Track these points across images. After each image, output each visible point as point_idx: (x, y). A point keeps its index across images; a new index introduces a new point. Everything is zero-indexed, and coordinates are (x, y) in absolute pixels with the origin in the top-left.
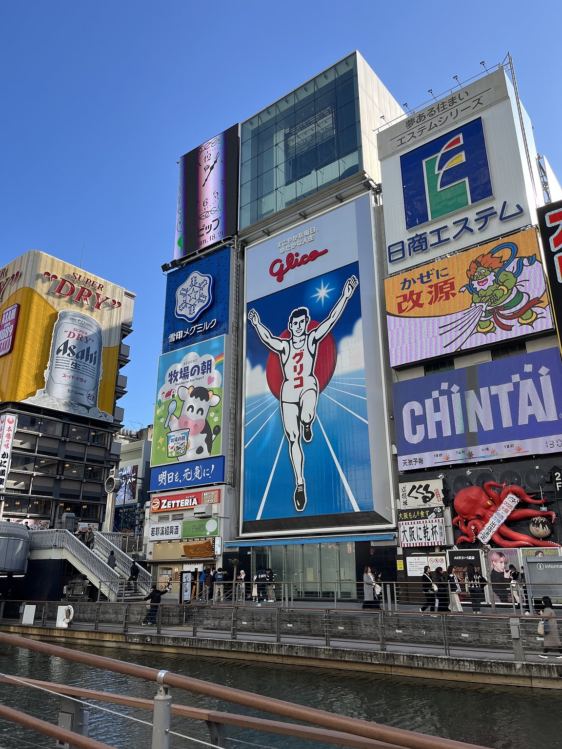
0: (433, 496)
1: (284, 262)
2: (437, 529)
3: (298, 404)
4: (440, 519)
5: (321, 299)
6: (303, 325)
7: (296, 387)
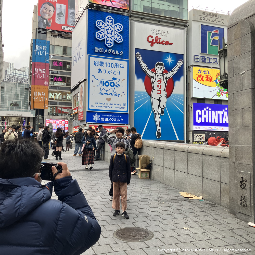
1: (154, 39)
5: (169, 62)
6: (162, 70)
7: (158, 93)
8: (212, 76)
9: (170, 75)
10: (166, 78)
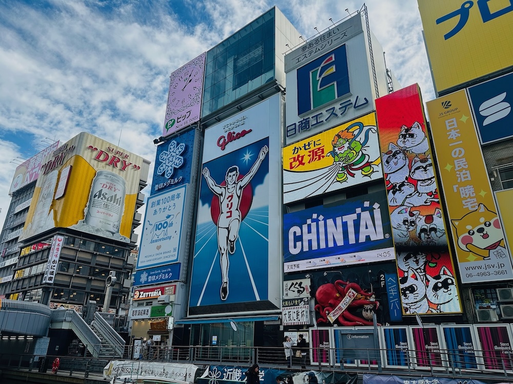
0: (304, 290)
1: (226, 138)
2: (305, 312)
3: (227, 228)
4: (307, 306)
6: (234, 177)
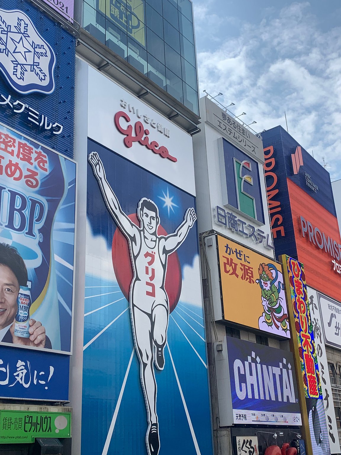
0: (254, 452)
5: (167, 206)
6: (154, 222)
7: (148, 293)
8: (252, 268)
9: (172, 243)
10: (165, 251)
